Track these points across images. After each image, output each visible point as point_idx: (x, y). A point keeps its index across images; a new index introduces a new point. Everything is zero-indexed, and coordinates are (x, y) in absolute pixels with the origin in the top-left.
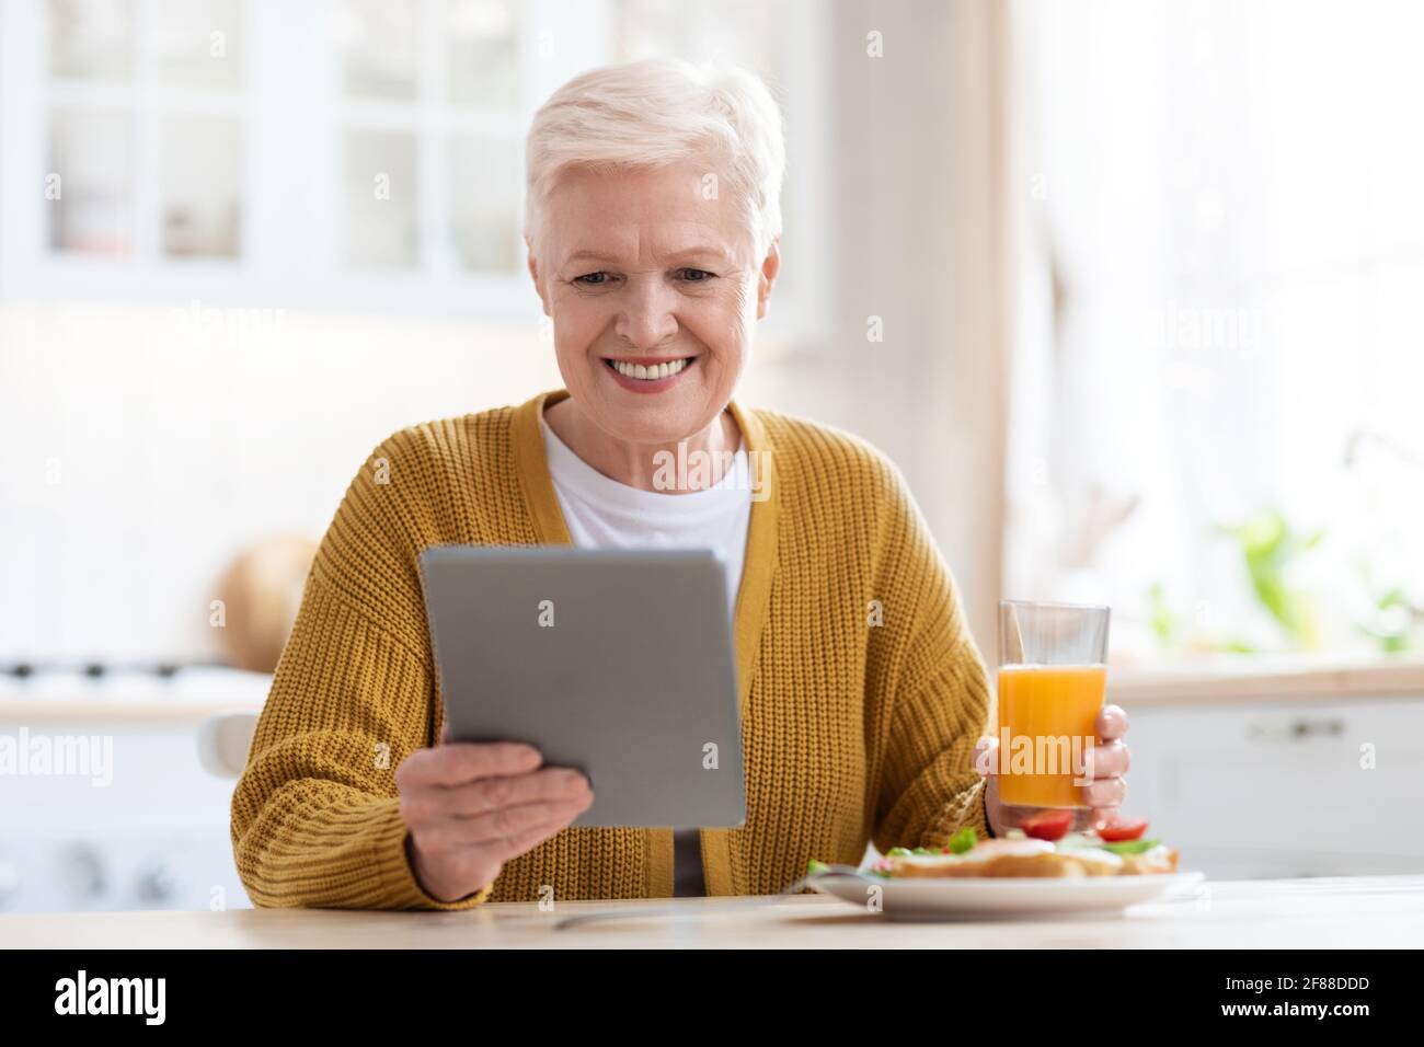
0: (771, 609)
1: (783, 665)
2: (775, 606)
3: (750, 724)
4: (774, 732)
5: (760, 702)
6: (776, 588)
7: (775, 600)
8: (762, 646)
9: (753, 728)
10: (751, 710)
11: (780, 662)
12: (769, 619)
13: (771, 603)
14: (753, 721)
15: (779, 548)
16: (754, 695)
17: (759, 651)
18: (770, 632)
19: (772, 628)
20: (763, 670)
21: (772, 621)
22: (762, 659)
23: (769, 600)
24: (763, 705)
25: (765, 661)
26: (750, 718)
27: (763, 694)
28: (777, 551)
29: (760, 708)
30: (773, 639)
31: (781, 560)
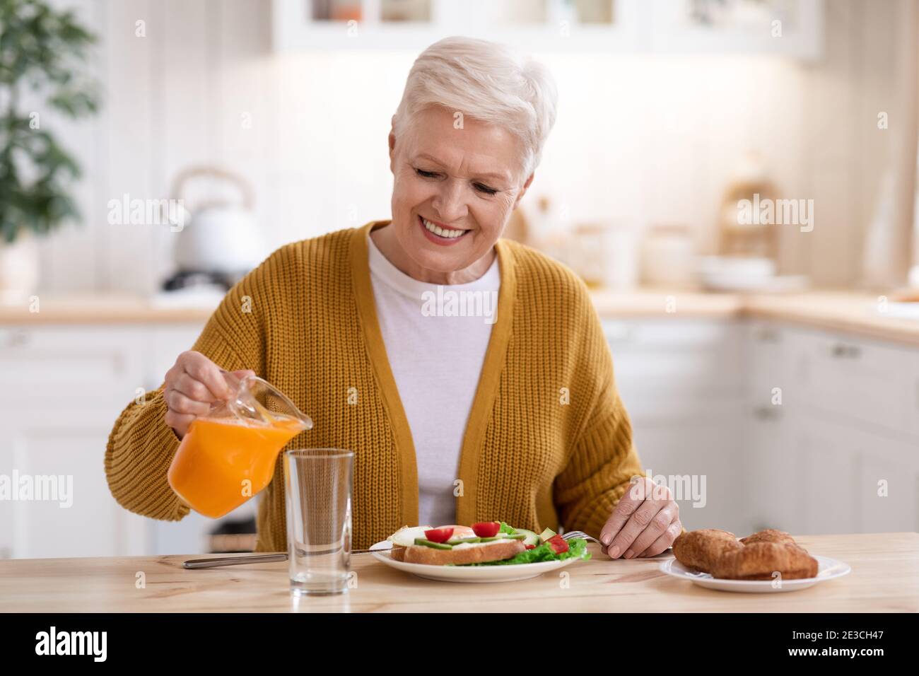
0: (507, 359)
1: (514, 392)
2: (509, 358)
3: (492, 426)
4: (507, 430)
5: (499, 413)
6: (510, 347)
7: (509, 354)
8: (501, 380)
9: (494, 427)
10: (494, 417)
11: (512, 390)
12: (505, 365)
13: (507, 356)
14: (494, 424)
15: (514, 323)
16: (496, 409)
17: (499, 383)
18: (506, 373)
19: (507, 370)
20: (501, 395)
21: (507, 367)
22: (501, 388)
23: (505, 354)
24: (501, 415)
25: (503, 390)
26: (492, 422)
27: (501, 408)
28: (512, 325)
29: (499, 416)
30: (508, 377)
31: (514, 331)
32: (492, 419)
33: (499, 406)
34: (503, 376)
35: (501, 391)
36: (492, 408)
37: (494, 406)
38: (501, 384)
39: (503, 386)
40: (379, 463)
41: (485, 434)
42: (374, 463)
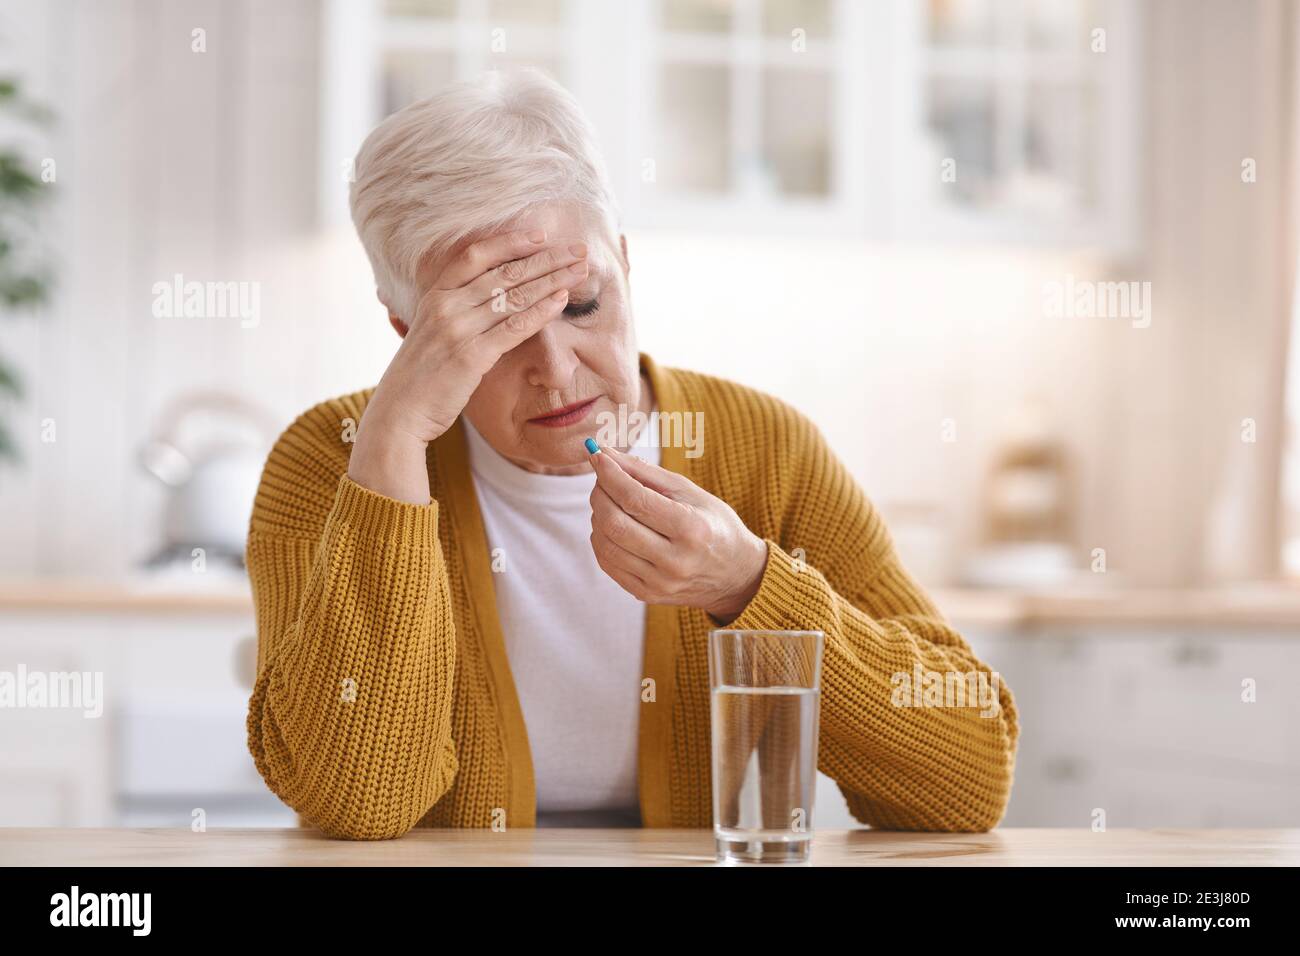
32: (677, 695)
33: (685, 671)
34: (683, 615)
35: (684, 643)
36: (674, 675)
37: (677, 672)
38: (682, 630)
39: (685, 633)
40: (480, 778)
41: (670, 725)
42: (472, 777)
